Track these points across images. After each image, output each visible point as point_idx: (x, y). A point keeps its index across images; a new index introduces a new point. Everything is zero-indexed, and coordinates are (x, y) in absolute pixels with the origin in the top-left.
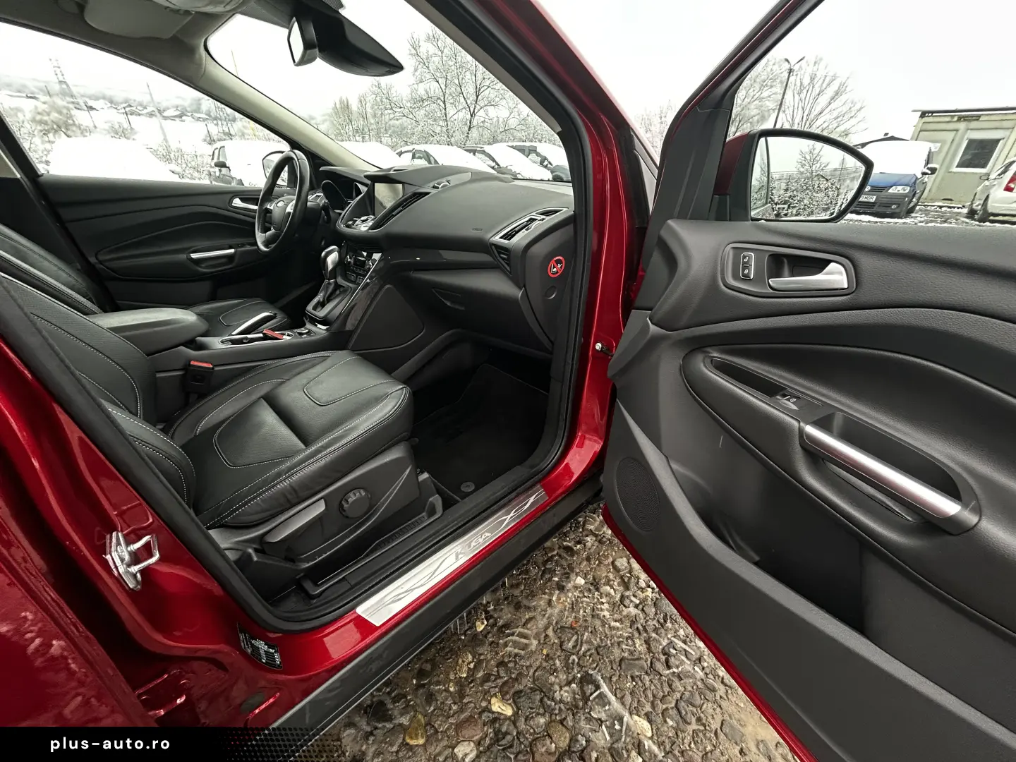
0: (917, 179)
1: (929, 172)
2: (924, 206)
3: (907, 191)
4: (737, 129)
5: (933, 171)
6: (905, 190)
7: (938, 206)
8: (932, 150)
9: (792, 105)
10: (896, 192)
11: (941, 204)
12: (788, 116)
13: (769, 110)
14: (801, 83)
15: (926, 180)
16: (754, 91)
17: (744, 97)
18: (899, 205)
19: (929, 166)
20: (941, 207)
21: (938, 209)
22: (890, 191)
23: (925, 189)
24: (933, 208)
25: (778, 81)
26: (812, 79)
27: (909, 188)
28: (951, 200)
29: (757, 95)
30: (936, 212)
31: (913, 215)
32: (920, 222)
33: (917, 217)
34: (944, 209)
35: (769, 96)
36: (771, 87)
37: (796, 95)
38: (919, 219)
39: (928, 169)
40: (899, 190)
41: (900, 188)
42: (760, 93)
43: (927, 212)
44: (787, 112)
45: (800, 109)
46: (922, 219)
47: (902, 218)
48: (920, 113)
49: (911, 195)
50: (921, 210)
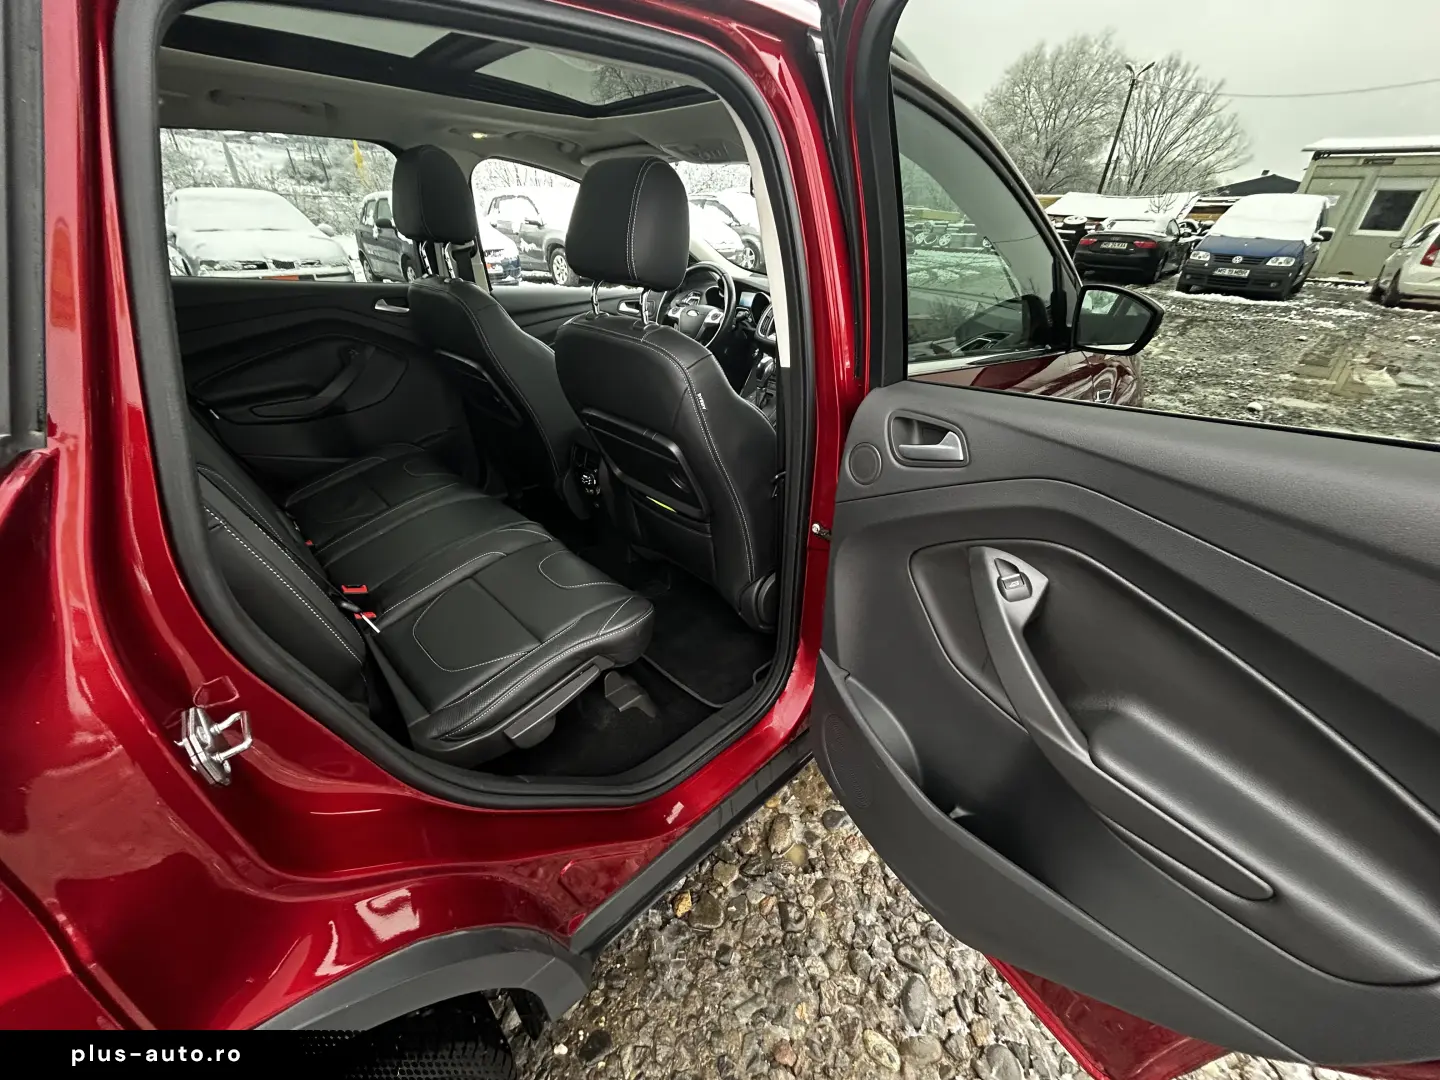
0: (1305, 246)
1: (1322, 237)
2: (1314, 281)
3: (1292, 263)
4: (1055, 164)
5: (1327, 236)
6: (1288, 263)
7: (1333, 283)
8: (1328, 207)
9: (1134, 130)
10: (1276, 264)
11: (1336, 279)
12: (1128, 145)
13: (1100, 138)
14: (1147, 99)
15: (1318, 247)
16: (1079, 109)
17: (1065, 117)
18: (1280, 282)
19: (1323, 229)
20: (1337, 284)
21: (1332, 286)
22: (1269, 263)
23: (1316, 259)
24: (1326, 285)
25: (1114, 94)
26: (1163, 94)
27: (1294, 260)
28: (1350, 273)
29: (1084, 116)
30: (1331, 290)
31: (1298, 295)
32: (1308, 306)
33: (1303, 298)
34: (1340, 287)
35: (1102, 117)
36: (1105, 103)
37: (1139, 116)
38: (1306, 301)
39: (1321, 233)
40: (1282, 262)
41: (1282, 259)
42: (1088, 112)
43: (1317, 292)
44: (1126, 139)
45: (1145, 135)
46: (1310, 302)
47: (1283, 300)
48: (1312, 153)
49: (1297, 268)
50: (1309, 288)
